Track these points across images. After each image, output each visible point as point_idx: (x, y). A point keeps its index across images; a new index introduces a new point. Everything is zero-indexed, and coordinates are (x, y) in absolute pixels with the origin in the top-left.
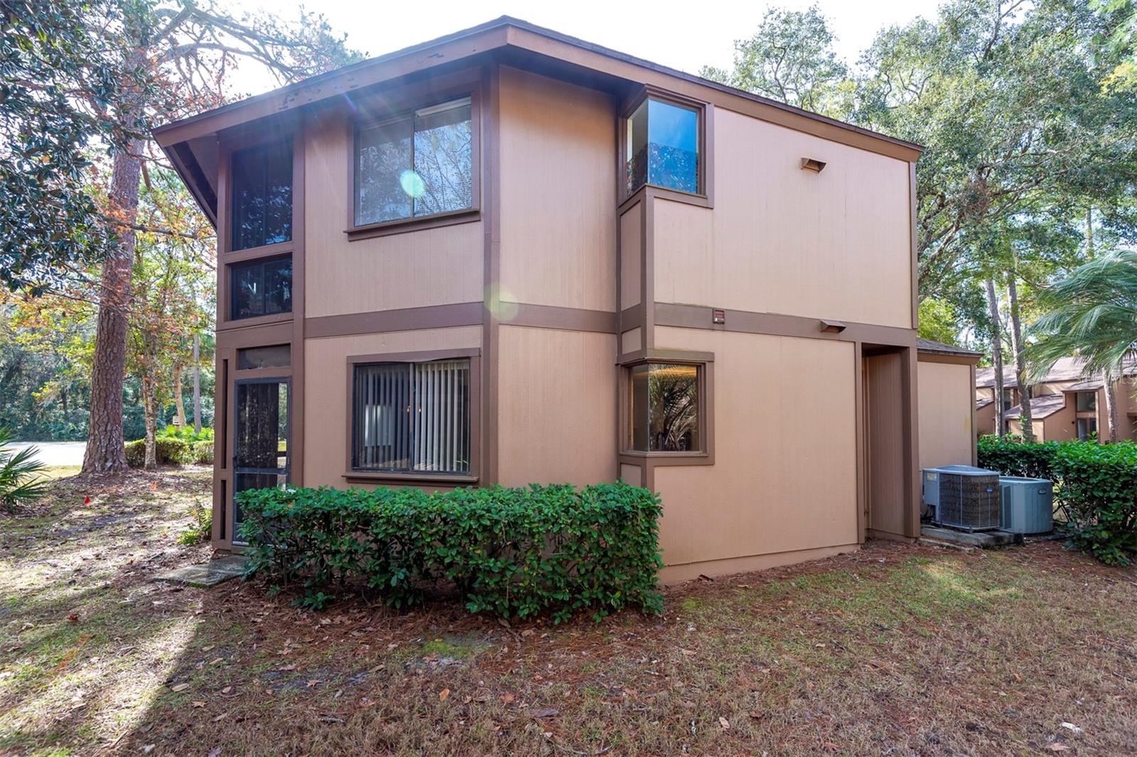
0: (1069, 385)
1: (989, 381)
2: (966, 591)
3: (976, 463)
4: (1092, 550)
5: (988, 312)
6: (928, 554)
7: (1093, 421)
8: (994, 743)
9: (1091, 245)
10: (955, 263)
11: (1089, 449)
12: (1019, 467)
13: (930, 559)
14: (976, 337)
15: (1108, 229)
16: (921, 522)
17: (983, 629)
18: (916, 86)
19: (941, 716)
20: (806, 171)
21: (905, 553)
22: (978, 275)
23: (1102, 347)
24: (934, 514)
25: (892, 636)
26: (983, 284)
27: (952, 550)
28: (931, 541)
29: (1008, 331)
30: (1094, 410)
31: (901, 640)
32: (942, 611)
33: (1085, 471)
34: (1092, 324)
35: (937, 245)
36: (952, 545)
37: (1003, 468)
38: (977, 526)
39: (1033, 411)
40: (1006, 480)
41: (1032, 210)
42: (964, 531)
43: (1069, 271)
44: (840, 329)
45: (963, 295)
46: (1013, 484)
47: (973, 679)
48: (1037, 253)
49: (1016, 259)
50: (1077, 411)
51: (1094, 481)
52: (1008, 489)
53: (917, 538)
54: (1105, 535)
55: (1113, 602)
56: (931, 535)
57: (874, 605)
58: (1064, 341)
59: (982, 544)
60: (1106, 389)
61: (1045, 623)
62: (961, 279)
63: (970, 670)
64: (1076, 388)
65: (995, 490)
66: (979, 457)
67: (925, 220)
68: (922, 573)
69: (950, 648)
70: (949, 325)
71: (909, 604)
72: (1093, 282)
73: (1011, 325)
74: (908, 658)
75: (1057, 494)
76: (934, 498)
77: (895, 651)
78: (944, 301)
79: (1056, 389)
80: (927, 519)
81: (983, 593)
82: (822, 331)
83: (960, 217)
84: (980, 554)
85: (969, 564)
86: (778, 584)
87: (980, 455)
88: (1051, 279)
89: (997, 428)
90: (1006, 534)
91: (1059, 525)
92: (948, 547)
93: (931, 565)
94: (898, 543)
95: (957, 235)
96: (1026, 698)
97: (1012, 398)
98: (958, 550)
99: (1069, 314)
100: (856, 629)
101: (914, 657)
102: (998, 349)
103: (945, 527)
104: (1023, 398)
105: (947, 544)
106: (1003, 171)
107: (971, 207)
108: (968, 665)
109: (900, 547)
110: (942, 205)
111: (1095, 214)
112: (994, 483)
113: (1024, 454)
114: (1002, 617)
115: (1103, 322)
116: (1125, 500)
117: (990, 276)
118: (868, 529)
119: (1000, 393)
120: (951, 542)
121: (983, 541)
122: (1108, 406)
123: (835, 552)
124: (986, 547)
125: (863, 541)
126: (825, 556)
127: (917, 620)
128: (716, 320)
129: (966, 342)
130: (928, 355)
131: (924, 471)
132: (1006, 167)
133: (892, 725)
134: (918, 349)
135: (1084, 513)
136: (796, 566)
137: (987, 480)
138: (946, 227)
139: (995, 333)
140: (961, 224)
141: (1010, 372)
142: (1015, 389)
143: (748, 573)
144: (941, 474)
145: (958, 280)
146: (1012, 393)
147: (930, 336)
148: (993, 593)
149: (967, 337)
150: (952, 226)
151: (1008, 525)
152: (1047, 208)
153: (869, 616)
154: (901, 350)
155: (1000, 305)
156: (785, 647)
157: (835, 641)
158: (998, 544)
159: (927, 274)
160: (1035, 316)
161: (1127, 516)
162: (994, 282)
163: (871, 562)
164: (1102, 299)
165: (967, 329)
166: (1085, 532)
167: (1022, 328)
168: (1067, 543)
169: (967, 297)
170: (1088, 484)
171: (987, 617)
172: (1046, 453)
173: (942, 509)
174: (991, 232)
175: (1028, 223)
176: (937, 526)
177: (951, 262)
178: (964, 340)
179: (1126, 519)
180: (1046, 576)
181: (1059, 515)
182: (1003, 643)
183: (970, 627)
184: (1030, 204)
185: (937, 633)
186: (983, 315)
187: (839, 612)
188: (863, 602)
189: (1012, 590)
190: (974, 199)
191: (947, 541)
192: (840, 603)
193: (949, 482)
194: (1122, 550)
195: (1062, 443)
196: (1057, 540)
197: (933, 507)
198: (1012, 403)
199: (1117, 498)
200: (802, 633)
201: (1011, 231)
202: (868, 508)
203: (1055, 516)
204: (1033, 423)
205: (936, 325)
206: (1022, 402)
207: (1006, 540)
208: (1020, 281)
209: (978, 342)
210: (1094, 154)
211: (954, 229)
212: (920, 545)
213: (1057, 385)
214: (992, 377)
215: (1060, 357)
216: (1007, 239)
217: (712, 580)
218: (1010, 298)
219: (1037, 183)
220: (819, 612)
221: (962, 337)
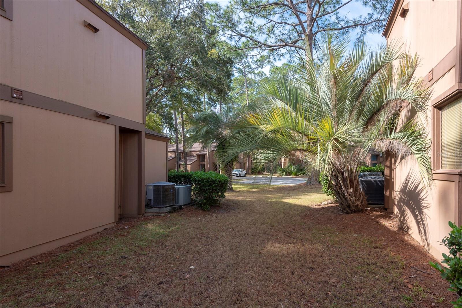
0: (198, 152)
1: (174, 149)
2: (162, 231)
3: (167, 180)
4: (202, 207)
5: (174, 123)
6: (147, 219)
7: (204, 165)
8: (168, 285)
9: (205, 106)
10: (162, 101)
11: (202, 174)
12: (182, 181)
13: (148, 222)
14: (169, 132)
15: (209, 102)
16: (145, 207)
17: (167, 244)
18: (147, 17)
19: (149, 284)
20: (86, 28)
21: (137, 222)
22: (171, 108)
23: (206, 140)
24: (151, 203)
25: (129, 259)
26: (172, 111)
27: (157, 216)
28: (149, 214)
29: (181, 131)
30: (204, 161)
31: (134, 259)
32: (152, 242)
33: (200, 181)
34: (204, 132)
35: (155, 91)
36: (158, 214)
37: (176, 182)
38: (167, 205)
39: (188, 161)
40: (177, 186)
41: (188, 88)
42: (162, 208)
43: (199, 113)
44: (107, 118)
45: (165, 114)
46: (180, 187)
47: (162, 264)
48: (190, 104)
49: (183, 104)
50: (200, 162)
51: (202, 184)
52: (178, 189)
53: (143, 214)
54: (205, 201)
55: (206, 222)
56: (150, 211)
57: (122, 248)
58: (196, 137)
59: (169, 212)
60: (208, 155)
61: (187, 235)
62: (165, 108)
63: (161, 261)
64: (200, 154)
65: (173, 190)
66: (169, 178)
67: (150, 78)
68: (145, 228)
69: (154, 255)
70: (160, 125)
71: (138, 243)
72: (205, 119)
73: (181, 129)
74: (136, 266)
75: (193, 190)
76: (151, 196)
77: (131, 265)
78: (158, 115)
79: (194, 154)
80: (148, 205)
81: (168, 230)
82: (96, 117)
83: (164, 82)
84: (167, 216)
85: (163, 220)
86: (64, 255)
87: (169, 177)
88: (194, 115)
89: (176, 167)
90: (177, 206)
91: (193, 200)
92: (156, 215)
93: (148, 224)
94: (135, 218)
95: (163, 89)
96: (180, 264)
97: (181, 156)
98: (160, 216)
99: (198, 128)
100: (112, 262)
101: (139, 265)
102: (177, 137)
103: (155, 207)
104: (185, 156)
105: (155, 214)
106: (179, 69)
107: (168, 79)
108: (161, 260)
109: (136, 219)
110: (157, 74)
111: (206, 96)
112: (173, 187)
113: (184, 176)
114: (174, 237)
115: (207, 132)
116: (210, 189)
117: (175, 109)
118: (121, 214)
119: (177, 154)
120: (157, 213)
121: (169, 210)
122: (208, 160)
123: (102, 229)
124: (170, 212)
125: (117, 220)
126: (96, 232)
127: (141, 249)
128: (15, 96)
129: (166, 133)
130: (149, 136)
131: (147, 185)
132: (180, 68)
133: (127, 298)
134: (146, 133)
135: (200, 195)
136: (77, 241)
137: (171, 187)
138: (159, 84)
139: (176, 131)
140: (165, 85)
141: (181, 146)
142: (182, 153)
143: (41, 254)
144: (154, 186)
145: (163, 107)
146: (181, 154)
147: (152, 128)
148: (171, 229)
149: (166, 131)
150: (161, 85)
151: (178, 203)
152: (193, 89)
153: (119, 254)
154: (138, 133)
155: (178, 121)
156: (67, 287)
157: (99, 272)
158: (174, 210)
159: (151, 102)
160: (189, 127)
161: (210, 194)
162: (176, 111)
163: (121, 229)
164: (207, 125)
165: (166, 128)
166: (200, 201)
167: (185, 130)
168: (195, 206)
169: (166, 115)
170: (201, 185)
171: (168, 239)
172: (190, 176)
173: (154, 200)
174: (175, 92)
175: (187, 92)
176: (152, 207)
177: (161, 99)
178: (165, 132)
179: (210, 195)
180: (188, 218)
181: (193, 197)
182: (173, 247)
183: (162, 245)
184: (188, 85)
185: (149, 251)
186: (172, 123)
187: (102, 257)
188: (116, 249)
189: (178, 226)
190: (169, 76)
191: (156, 213)
192: (103, 253)
193: (157, 189)
194: (209, 205)
195: (195, 172)
196: (192, 205)
197: (150, 200)
198: (181, 158)
199: (208, 189)
200: (79, 275)
201: (182, 94)
202: (121, 205)
203: (192, 197)
204: (188, 166)
205: (155, 125)
206: (184, 158)
207: (177, 208)
208: (184, 113)
209: (170, 134)
210: (206, 75)
211: (162, 86)
212: (144, 217)
213: (195, 152)
214: (175, 148)
215: (196, 142)
216: (181, 96)
217: (8, 267)
218: (181, 119)
219: (190, 79)
220: (91, 261)
221: (165, 131)
